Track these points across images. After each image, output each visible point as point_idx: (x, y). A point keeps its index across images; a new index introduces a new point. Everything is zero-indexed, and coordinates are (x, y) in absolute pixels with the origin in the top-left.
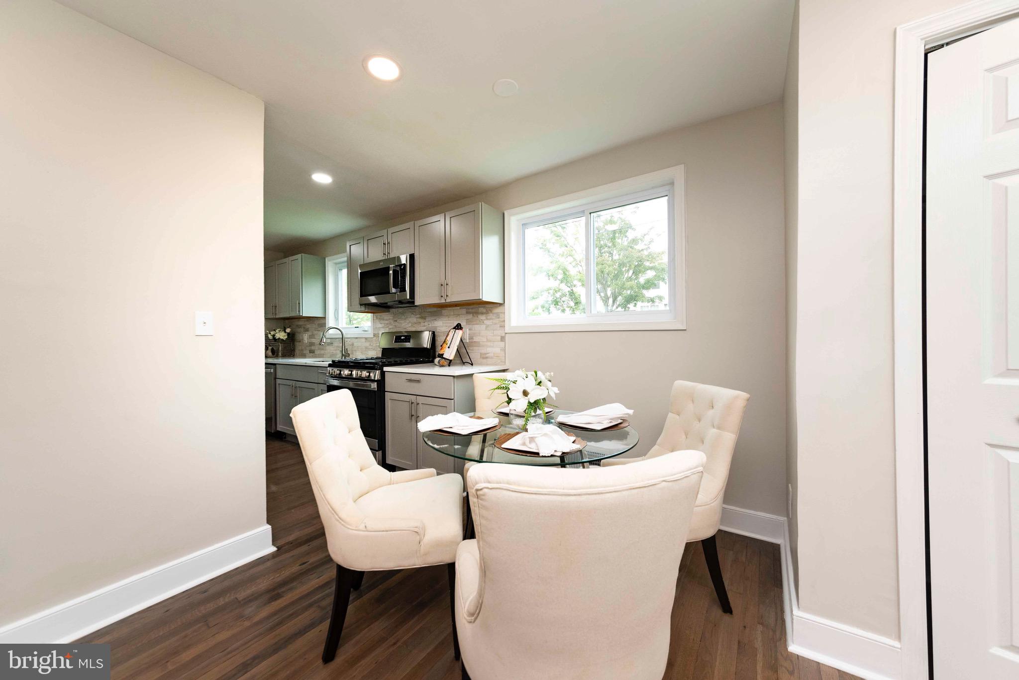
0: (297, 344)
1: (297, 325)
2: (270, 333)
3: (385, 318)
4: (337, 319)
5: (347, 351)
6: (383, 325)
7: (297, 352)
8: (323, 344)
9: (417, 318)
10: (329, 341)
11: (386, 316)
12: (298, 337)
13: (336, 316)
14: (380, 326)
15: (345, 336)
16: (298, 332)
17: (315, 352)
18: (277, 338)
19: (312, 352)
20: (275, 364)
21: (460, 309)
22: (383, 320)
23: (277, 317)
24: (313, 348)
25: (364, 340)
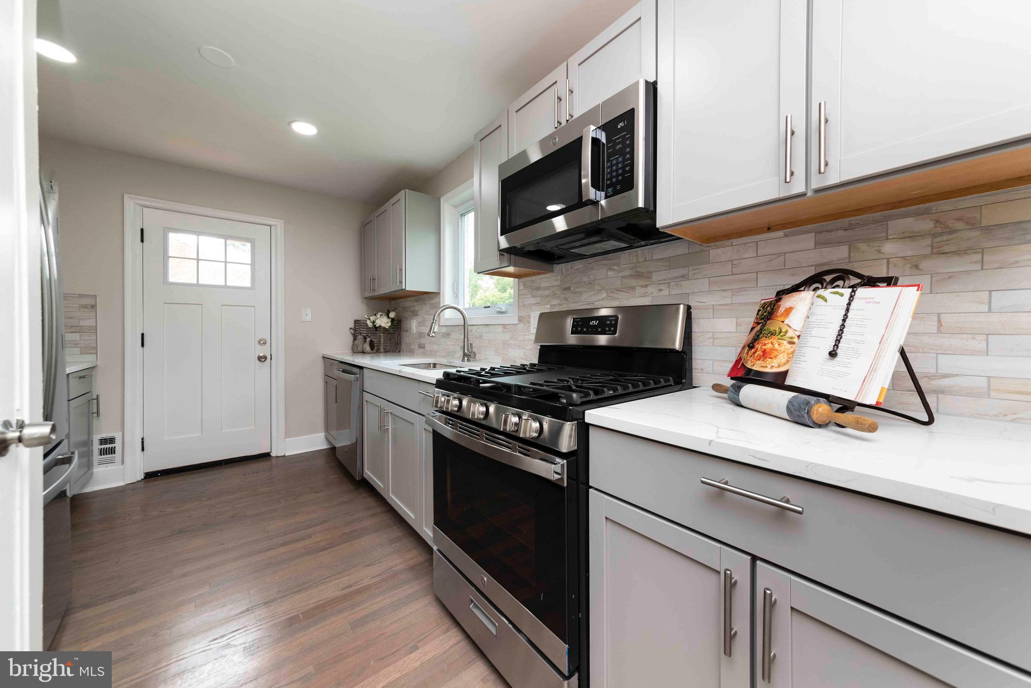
0: (404, 334)
1: (404, 308)
2: (369, 319)
3: (543, 285)
4: (456, 295)
5: (472, 348)
6: (538, 300)
7: (404, 346)
8: (433, 335)
9: (623, 277)
10: (444, 330)
11: (549, 280)
12: (404, 325)
13: (455, 290)
14: (533, 301)
15: (469, 322)
16: (404, 317)
17: (426, 346)
18: (377, 326)
19: (422, 346)
20: (361, 368)
21: (786, 236)
22: (538, 289)
23: (376, 294)
24: (422, 341)
25: (500, 329)
